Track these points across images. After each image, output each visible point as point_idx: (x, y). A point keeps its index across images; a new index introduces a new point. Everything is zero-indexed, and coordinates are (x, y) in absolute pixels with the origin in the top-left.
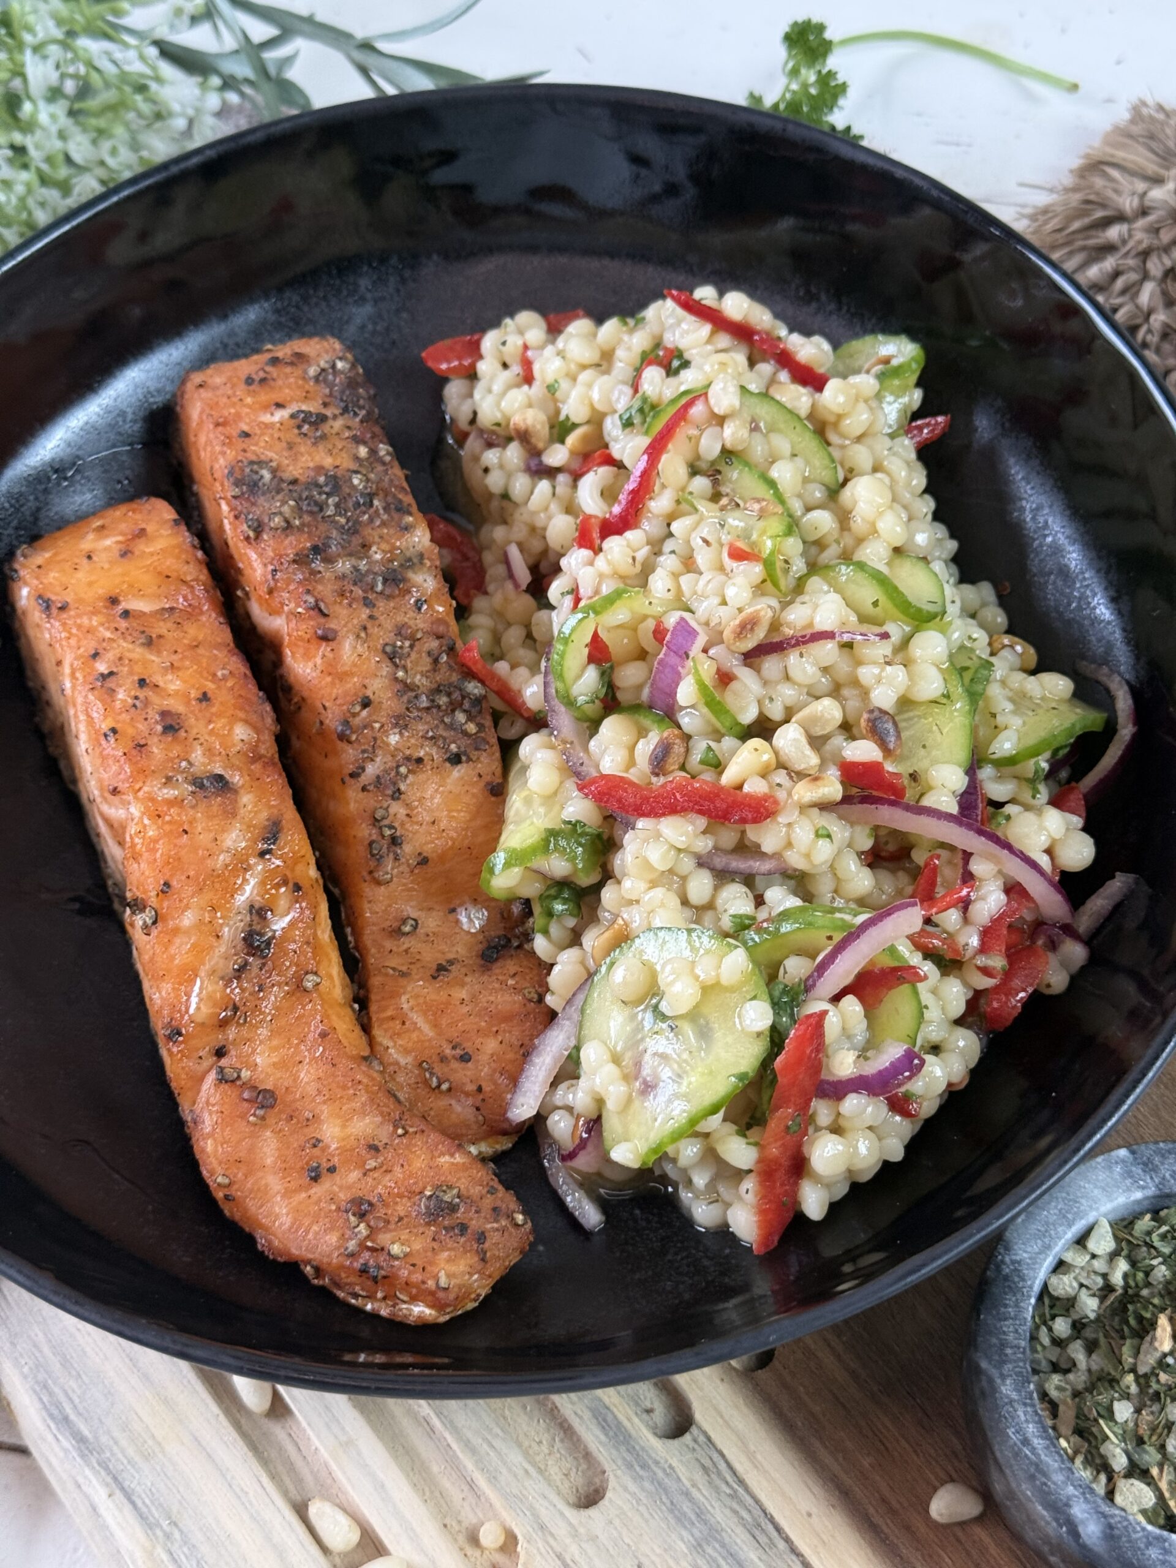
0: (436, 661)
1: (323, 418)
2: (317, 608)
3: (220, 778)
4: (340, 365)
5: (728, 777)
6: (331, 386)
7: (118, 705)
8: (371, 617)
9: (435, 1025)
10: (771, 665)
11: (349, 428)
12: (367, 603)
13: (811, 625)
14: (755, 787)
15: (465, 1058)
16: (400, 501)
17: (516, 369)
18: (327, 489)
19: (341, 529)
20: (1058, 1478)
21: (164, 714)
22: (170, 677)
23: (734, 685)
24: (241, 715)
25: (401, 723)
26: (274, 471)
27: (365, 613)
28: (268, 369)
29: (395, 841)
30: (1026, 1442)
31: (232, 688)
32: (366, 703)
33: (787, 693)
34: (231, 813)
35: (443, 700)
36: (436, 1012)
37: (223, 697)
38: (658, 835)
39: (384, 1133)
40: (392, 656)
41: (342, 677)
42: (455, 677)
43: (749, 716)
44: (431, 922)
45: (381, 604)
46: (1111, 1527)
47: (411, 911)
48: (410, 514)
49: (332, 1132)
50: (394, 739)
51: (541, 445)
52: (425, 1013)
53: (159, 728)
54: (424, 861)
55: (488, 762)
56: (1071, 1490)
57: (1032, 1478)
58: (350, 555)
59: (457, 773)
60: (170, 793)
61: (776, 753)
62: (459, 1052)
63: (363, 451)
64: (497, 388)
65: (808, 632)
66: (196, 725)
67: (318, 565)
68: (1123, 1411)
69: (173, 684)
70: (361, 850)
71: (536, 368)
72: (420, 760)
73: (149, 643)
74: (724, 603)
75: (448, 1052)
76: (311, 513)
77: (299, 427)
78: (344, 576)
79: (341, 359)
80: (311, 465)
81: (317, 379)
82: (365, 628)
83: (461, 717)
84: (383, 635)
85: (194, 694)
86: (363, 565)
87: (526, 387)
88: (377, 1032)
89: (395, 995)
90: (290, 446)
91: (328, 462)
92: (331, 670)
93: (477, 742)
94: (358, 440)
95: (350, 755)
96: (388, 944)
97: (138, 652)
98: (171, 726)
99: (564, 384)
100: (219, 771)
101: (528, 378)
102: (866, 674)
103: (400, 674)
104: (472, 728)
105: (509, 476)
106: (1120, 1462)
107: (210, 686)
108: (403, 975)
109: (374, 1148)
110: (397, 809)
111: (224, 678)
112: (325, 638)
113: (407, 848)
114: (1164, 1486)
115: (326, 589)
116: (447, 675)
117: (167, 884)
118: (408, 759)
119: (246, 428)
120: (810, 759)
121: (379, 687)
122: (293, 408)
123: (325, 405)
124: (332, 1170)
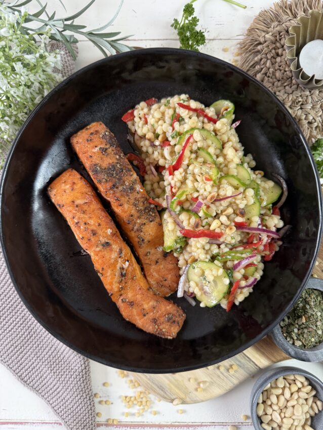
0: (144, 203)
1: (106, 149)
2: (117, 200)
3: (107, 243)
4: (107, 133)
5: (212, 228)
6: (106, 139)
7: (82, 230)
8: (129, 198)
9: (158, 275)
10: (217, 203)
11: (113, 150)
12: (127, 195)
13: (225, 195)
14: (218, 231)
15: (166, 280)
16: (129, 168)
17: (143, 119)
18: (112, 169)
19: (118, 179)
20: (286, 345)
21: (92, 231)
22: (90, 220)
23: (210, 208)
24: (107, 226)
25: (139, 218)
26: (100, 167)
27: (127, 198)
28: (91, 136)
29: (143, 240)
30: (280, 340)
31: (104, 221)
32: (132, 216)
33: (221, 208)
34: (111, 250)
35: (147, 211)
36: (158, 272)
37: (103, 223)
38: (199, 242)
39: (155, 304)
40: (135, 205)
41: (126, 212)
42: (148, 205)
43: (214, 214)
44: (153, 251)
45: (130, 195)
46: (296, 352)
47: (149, 251)
48: (131, 171)
49: (146, 306)
50: (138, 221)
51: (153, 140)
52: (156, 272)
53: (92, 235)
54: (149, 242)
55: (158, 219)
56: (289, 347)
57: (282, 346)
58: (121, 185)
59: (152, 223)
60: (98, 249)
61: (221, 222)
62: (164, 279)
63: (118, 157)
64: (140, 125)
65: (225, 197)
66: (100, 232)
67: (115, 189)
68: (296, 330)
69: (92, 222)
70: (137, 243)
71: (149, 120)
72: (145, 224)
73: (84, 212)
74: (205, 190)
75: (162, 279)
76: (111, 176)
77: (102, 152)
78: (121, 191)
79: (106, 131)
80: (107, 163)
81: (102, 138)
82: (128, 201)
83: (151, 213)
84: (132, 201)
85: (97, 224)
86: (125, 187)
87: (147, 126)
88: (148, 278)
89: (149, 270)
90: (102, 159)
91: (111, 161)
92: (123, 211)
93: (155, 217)
94: (116, 154)
95: (131, 226)
96: (145, 258)
97: (82, 215)
98: (94, 233)
99: (156, 125)
100: (107, 241)
101: (146, 122)
102: (238, 202)
103: (137, 209)
104: (153, 215)
105: (147, 147)
106: (295, 338)
107: (100, 221)
108: (150, 265)
109: (154, 308)
110: (142, 234)
111: (102, 218)
112: (121, 205)
113: (145, 240)
114: (303, 341)
115: (118, 195)
116: (147, 205)
117: (103, 268)
118: (142, 224)
119: (90, 155)
120: (228, 223)
121: (133, 212)
122: (99, 147)
123: (106, 145)
124: (147, 313)
